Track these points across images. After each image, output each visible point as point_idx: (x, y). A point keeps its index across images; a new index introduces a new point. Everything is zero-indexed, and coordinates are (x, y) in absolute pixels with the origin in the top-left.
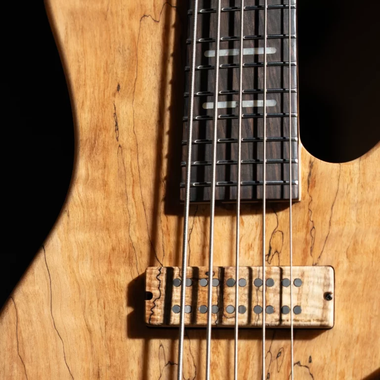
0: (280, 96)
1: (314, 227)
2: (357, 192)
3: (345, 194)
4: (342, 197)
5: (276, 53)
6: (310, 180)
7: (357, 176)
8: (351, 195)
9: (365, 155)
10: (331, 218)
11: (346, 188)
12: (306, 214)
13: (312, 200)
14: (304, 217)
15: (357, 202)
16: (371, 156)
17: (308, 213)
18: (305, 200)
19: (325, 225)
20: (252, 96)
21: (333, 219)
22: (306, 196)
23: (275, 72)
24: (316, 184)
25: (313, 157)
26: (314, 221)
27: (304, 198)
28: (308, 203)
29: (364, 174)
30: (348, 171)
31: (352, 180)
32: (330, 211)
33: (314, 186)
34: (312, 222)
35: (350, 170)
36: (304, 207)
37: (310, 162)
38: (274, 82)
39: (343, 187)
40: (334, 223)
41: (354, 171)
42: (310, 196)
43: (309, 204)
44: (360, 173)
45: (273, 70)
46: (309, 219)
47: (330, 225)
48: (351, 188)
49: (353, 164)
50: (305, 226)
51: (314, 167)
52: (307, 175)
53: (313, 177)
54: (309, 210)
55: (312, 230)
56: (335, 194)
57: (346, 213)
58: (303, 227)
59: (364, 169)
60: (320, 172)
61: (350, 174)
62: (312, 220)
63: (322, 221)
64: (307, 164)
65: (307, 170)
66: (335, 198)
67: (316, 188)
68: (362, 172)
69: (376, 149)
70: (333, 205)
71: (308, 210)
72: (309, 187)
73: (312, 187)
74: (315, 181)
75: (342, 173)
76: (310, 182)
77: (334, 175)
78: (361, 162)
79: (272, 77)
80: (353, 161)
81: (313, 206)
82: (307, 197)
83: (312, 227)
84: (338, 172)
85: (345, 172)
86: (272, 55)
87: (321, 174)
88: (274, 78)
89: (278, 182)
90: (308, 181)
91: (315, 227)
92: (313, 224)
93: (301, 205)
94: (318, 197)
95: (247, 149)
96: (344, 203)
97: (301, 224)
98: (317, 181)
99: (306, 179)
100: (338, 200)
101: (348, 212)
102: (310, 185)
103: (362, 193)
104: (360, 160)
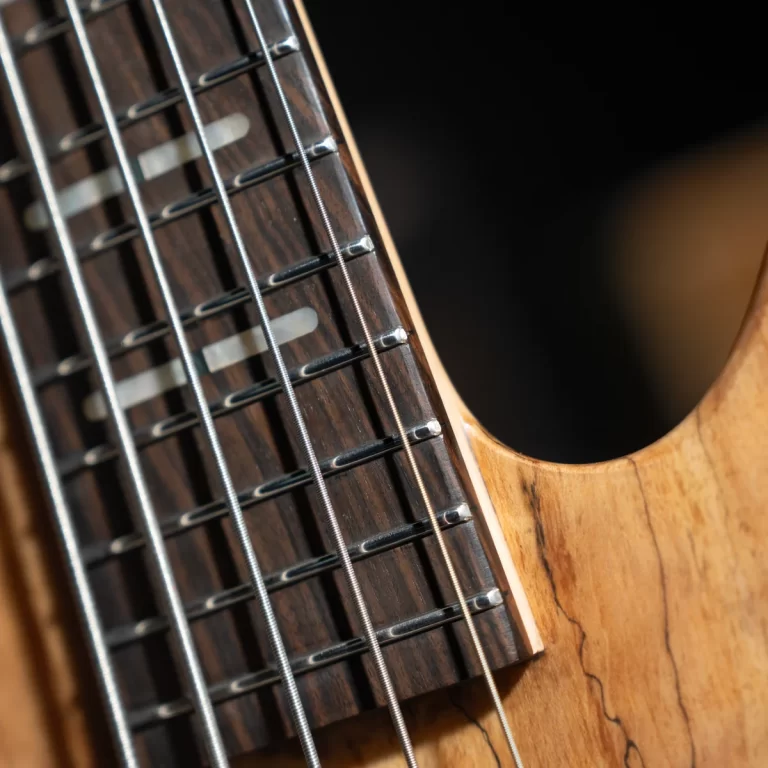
0: (321, 288)
1: (630, 744)
2: (736, 555)
3: (695, 577)
4: (688, 589)
5: (250, 135)
6: (549, 558)
7: (711, 489)
8: (718, 575)
9: (710, 396)
10: (678, 687)
11: (687, 549)
12: (585, 696)
13: (584, 636)
14: (582, 710)
15: (752, 595)
16: (731, 395)
17: (591, 689)
18: (561, 642)
19: (667, 724)
20: (228, 319)
21: (690, 690)
22: (558, 624)
23: (271, 203)
24: (577, 565)
25: (527, 463)
26: (624, 716)
27: (551, 635)
28: (574, 651)
29: (732, 473)
30: (671, 479)
31: (697, 512)
32: (663, 659)
33: (570, 577)
34: (617, 720)
35: (676, 473)
36: (567, 672)
37: (524, 488)
38: (281, 243)
39: (678, 549)
40: (699, 706)
41: (692, 474)
42: (573, 621)
43: (580, 653)
44: (716, 477)
45: (262, 200)
46: (602, 714)
47: (686, 717)
48: (706, 542)
49: (678, 447)
50: (597, 747)
51: (543, 503)
52: (530, 539)
53: (556, 541)
54: (590, 676)
55: (627, 756)
56: (658, 588)
57: (727, 652)
58: (591, 753)
59: (726, 457)
60: (572, 515)
61: (683, 493)
62: (612, 715)
63: (652, 711)
64: (516, 494)
65: (524, 522)
66: (665, 600)
67: (579, 583)
68: (720, 467)
69: (740, 363)
70: (667, 636)
71: (585, 679)
72: (554, 587)
73: (565, 586)
74: (568, 557)
75: (653, 494)
76: (554, 566)
77: (628, 510)
78: (707, 431)
79: (269, 225)
80: (675, 435)
81: (596, 658)
82: (563, 626)
83: (623, 744)
84: (635, 498)
85: (664, 489)
86: (239, 143)
87: (579, 521)
88: (276, 225)
89: (427, 616)
90: (545, 564)
91: (637, 742)
92: (625, 732)
93: (551, 664)
94: (603, 618)
95: (280, 525)
96: (705, 616)
97: (581, 745)
98: (574, 555)
99: (533, 558)
100: (677, 608)
101: (732, 645)
102: (557, 575)
103: (754, 554)
104: (699, 424)
